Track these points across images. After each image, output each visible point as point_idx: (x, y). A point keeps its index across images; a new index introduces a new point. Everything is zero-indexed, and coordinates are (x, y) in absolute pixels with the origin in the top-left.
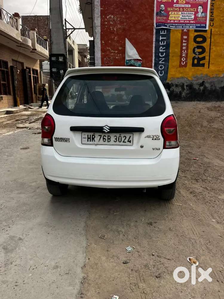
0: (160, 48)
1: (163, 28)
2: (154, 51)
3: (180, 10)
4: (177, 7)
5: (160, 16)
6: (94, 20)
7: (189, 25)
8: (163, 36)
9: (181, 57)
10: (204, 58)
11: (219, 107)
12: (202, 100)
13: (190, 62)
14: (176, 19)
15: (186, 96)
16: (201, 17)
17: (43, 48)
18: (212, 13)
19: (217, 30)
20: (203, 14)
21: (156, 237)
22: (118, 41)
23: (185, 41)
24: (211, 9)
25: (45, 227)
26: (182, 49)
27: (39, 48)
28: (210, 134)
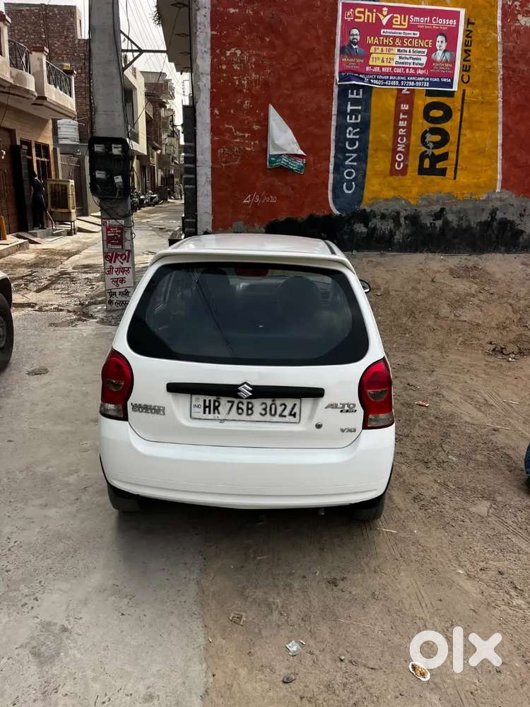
0: (348, 131)
1: (354, 84)
2: (333, 137)
3: (394, 43)
4: (389, 37)
5: (350, 56)
6: (196, 58)
7: (414, 78)
8: (355, 102)
9: (395, 152)
10: (444, 157)
11: (475, 267)
12: (439, 251)
13: (414, 164)
14: (385, 64)
15: (404, 241)
16: (441, 62)
17: (62, 93)
18: (466, 52)
19: (476, 91)
20: (448, 55)
21: (345, 616)
22: (250, 111)
23: (404, 116)
24: (466, 44)
25: (113, 598)
26: (396, 135)
27: (53, 94)
28: (455, 336)
